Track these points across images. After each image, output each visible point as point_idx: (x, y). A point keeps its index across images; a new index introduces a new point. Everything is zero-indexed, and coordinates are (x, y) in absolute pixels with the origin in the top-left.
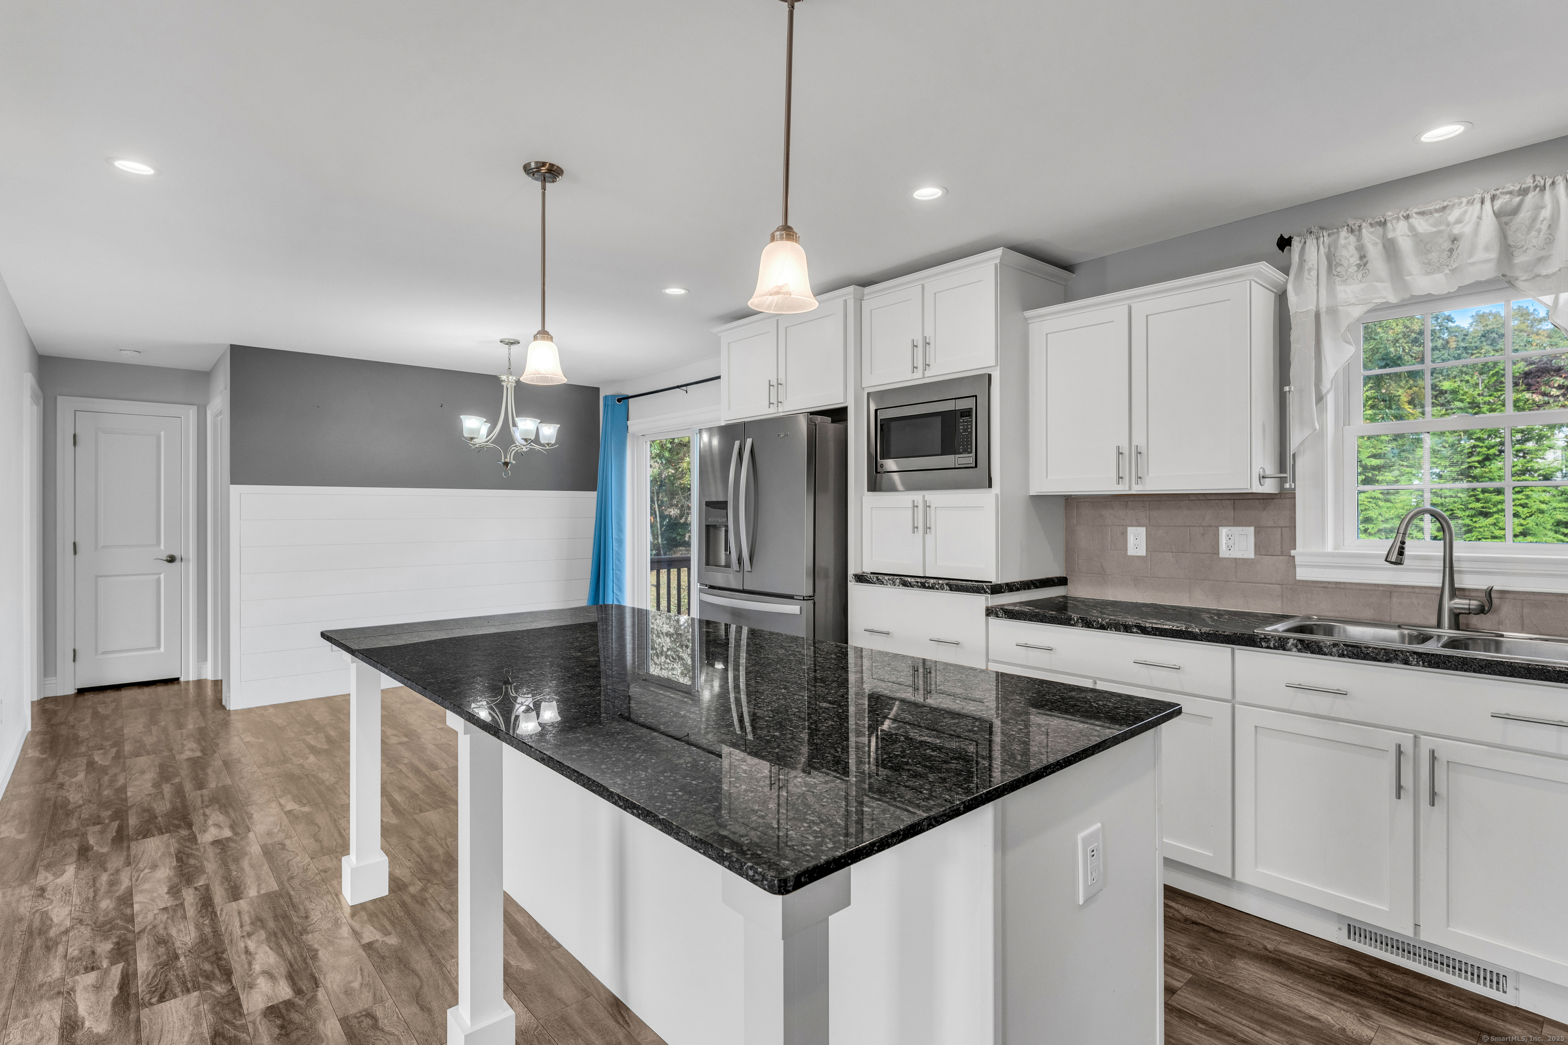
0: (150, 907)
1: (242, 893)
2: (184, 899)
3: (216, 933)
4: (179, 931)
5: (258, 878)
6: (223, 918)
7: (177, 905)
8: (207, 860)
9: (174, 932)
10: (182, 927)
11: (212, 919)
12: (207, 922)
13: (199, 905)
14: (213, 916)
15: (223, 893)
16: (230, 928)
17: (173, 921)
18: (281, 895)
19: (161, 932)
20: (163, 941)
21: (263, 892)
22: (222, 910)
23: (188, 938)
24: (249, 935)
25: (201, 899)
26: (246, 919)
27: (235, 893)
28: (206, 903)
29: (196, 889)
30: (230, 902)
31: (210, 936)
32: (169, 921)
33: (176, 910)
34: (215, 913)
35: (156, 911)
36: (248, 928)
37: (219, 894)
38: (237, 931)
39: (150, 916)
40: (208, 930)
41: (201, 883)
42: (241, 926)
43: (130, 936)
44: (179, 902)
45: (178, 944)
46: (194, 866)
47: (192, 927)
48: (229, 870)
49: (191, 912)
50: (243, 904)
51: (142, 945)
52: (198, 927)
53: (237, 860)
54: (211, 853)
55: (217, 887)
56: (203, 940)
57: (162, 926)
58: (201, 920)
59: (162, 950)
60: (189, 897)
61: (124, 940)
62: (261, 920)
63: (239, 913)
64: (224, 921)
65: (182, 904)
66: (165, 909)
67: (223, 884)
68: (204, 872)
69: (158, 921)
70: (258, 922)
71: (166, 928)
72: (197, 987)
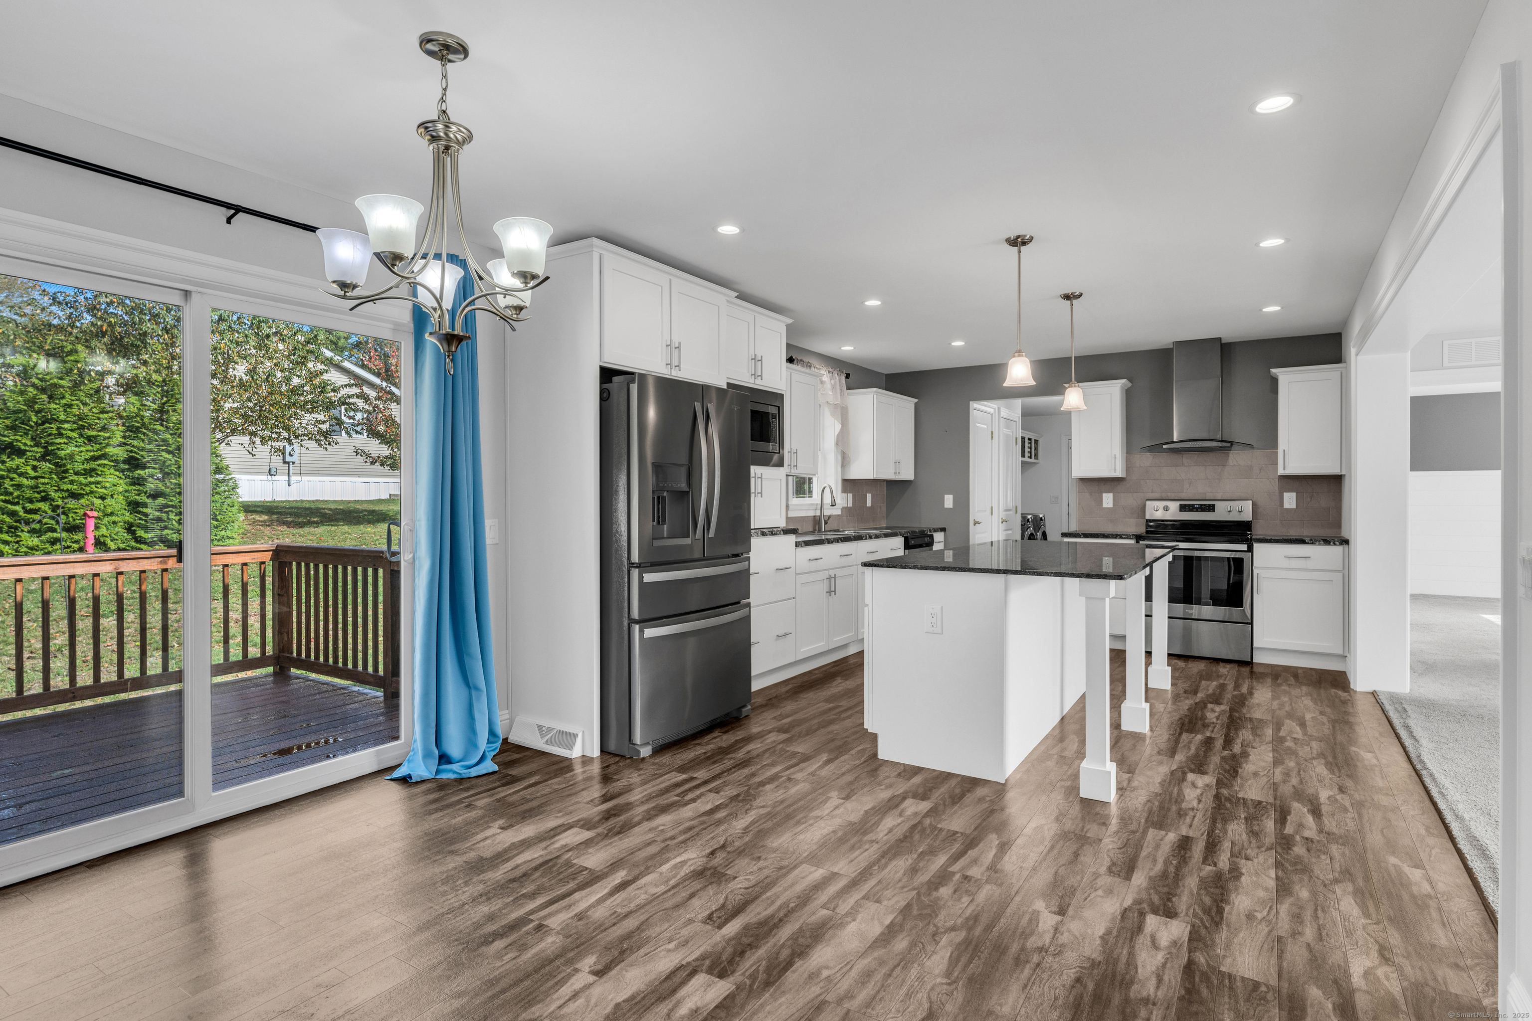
0: (1260, 867)
1: (1179, 840)
2: (1229, 859)
3: (1214, 821)
4: (1240, 835)
5: (1157, 847)
6: (1205, 829)
7: (1237, 857)
8: (1192, 894)
9: (1244, 837)
10: (1237, 837)
11: (1213, 831)
12: (1217, 831)
13: (1218, 847)
14: (1211, 833)
15: (1194, 848)
16: (1203, 820)
17: (1243, 845)
18: (1153, 823)
19: (1254, 841)
20: (1254, 834)
21: (1163, 833)
22: (1202, 835)
23: (1235, 827)
24: (1193, 809)
25: (1215, 853)
26: (1188, 820)
27: (1184, 844)
28: (1212, 847)
29: (1215, 865)
30: (1192, 838)
31: (1219, 821)
32: (1246, 846)
33: (1237, 854)
34: (1208, 834)
35: (1256, 860)
36: (1191, 813)
37: (1198, 850)
38: (1199, 815)
39: (1261, 858)
40: (1219, 826)
41: (1209, 868)
42: (1194, 816)
43: (1279, 849)
44: (1234, 859)
45: (1243, 827)
46: (1208, 893)
47: (1230, 833)
48: (1178, 868)
49: (1226, 845)
50: (1184, 831)
51: (1270, 839)
52: (1225, 832)
53: (1164, 875)
54: (1183, 902)
55: (1196, 856)
56: (1225, 821)
57: (1253, 845)
58: (1221, 835)
59: (1256, 828)
60: (1224, 861)
61: (1284, 849)
62: (1179, 813)
63: (1191, 826)
64: (1205, 826)
65: (1232, 856)
66: (1248, 859)
67: (1190, 857)
68: (1201, 879)
69: (1256, 851)
70: (1181, 814)
71: (1250, 842)
72: (1238, 799)
